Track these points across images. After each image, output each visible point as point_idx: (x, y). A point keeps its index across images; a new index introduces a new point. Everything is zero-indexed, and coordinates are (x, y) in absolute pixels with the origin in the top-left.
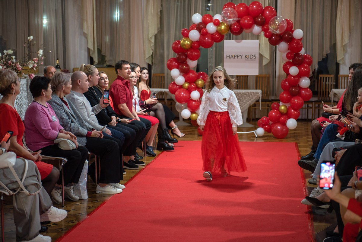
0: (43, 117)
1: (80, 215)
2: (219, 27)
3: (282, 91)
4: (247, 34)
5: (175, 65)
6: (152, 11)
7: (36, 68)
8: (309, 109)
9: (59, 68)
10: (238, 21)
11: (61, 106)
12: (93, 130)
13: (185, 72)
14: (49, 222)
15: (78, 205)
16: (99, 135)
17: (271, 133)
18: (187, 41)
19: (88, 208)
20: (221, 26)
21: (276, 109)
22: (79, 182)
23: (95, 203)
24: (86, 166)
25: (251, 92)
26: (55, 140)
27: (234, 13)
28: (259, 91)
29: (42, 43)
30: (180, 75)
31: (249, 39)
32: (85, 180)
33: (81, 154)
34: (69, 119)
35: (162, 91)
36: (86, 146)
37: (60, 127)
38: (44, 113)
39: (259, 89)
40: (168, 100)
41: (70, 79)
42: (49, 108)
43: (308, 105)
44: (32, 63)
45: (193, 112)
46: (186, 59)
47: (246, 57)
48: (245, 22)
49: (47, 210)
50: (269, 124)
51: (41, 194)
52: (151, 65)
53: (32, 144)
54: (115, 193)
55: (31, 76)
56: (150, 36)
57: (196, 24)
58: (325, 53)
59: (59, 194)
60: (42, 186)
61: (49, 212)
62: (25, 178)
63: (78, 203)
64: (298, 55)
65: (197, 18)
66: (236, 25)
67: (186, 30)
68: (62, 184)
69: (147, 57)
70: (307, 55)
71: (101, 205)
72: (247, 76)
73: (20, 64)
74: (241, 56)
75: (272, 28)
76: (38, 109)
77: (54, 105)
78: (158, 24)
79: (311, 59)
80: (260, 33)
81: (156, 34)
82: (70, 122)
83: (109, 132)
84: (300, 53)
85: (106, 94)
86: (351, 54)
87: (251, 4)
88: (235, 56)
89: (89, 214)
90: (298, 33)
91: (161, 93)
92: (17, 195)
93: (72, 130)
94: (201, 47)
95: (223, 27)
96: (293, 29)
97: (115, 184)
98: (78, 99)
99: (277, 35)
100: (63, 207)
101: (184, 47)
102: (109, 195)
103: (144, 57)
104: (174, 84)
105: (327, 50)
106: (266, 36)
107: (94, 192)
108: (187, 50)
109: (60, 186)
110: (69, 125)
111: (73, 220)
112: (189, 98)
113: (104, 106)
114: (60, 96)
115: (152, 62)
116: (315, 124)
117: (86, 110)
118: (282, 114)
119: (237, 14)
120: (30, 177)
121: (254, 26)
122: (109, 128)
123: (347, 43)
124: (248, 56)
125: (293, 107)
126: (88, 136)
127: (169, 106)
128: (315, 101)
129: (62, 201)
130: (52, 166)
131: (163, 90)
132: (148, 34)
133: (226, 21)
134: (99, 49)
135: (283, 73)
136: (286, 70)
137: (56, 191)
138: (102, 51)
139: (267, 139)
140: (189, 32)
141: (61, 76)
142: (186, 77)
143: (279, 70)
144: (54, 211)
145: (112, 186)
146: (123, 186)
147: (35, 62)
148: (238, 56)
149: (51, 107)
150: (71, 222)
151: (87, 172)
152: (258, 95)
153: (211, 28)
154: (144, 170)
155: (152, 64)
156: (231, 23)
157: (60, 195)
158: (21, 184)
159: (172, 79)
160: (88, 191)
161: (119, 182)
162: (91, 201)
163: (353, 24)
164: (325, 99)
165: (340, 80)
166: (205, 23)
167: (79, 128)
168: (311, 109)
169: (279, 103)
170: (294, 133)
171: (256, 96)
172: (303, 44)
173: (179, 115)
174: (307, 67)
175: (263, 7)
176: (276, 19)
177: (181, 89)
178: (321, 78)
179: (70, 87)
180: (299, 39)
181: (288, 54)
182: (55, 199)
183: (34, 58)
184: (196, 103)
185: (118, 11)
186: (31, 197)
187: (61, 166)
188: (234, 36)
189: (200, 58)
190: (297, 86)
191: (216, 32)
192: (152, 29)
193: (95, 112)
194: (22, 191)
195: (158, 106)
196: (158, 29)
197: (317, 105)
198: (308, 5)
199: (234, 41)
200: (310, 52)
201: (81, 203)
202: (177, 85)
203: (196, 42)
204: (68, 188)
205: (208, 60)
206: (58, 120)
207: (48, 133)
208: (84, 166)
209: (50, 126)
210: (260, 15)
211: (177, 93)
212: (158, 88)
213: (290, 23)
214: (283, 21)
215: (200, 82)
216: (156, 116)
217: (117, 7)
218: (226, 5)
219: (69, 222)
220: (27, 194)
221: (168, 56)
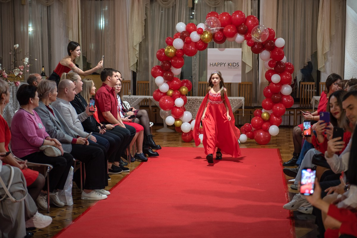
0: (30, 124)
1: (65, 221)
2: (202, 36)
3: (265, 98)
4: (230, 42)
5: (159, 73)
6: (137, 20)
7: (21, 76)
8: (291, 116)
9: (45, 75)
10: (221, 30)
11: (47, 114)
12: (78, 137)
13: (169, 80)
14: (35, 228)
15: (63, 211)
16: (84, 141)
17: (254, 139)
18: (171, 50)
19: (74, 214)
20: (205, 35)
21: (258, 116)
22: (64, 188)
23: (81, 209)
24: (71, 172)
25: (234, 99)
26: (41, 146)
27: (218, 22)
28: (242, 98)
29: (28, 51)
30: (164, 82)
31: (232, 48)
32: (70, 186)
33: (66, 161)
34: (55, 126)
35: (146, 98)
36: (71, 153)
37: (46, 134)
39: (242, 96)
40: (152, 106)
41: (56, 87)
42: (36, 116)
43: (290, 112)
44: (18, 71)
45: (177, 119)
46: (170, 66)
47: (229, 64)
48: (228, 30)
49: (32, 216)
50: (252, 130)
51: (27, 201)
52: (136, 73)
53: (17, 151)
54: (100, 199)
55: (17, 84)
56: (135, 44)
57: (180, 33)
58: (306, 61)
59: (44, 201)
60: (28, 193)
61: (35, 218)
62: (11, 185)
63: (64, 209)
64: (280, 63)
65: (181, 26)
66: (219, 34)
67: (170, 38)
68: (47, 191)
69: (132, 65)
70: (288, 63)
71: (86, 211)
72: (230, 84)
73: (6, 72)
74: (224, 64)
75: (254, 37)
76: (25, 116)
77: (40, 113)
78: (142, 32)
79: (293, 67)
80: (243, 41)
81: (140, 42)
82: (56, 129)
83: (94, 139)
84: (281, 61)
85: (92, 102)
86: (332, 62)
87: (233, 14)
88: (219, 64)
89: (74, 220)
90: (280, 42)
91: (146, 100)
92: (3, 202)
93: (57, 137)
94: (185, 55)
95: (206, 36)
96: (275, 38)
97: (100, 190)
98: (64, 107)
99: (260, 44)
100: (48, 213)
101: (169, 55)
102: (94, 201)
103: (129, 65)
104: (159, 91)
105: (308, 58)
106: (249, 44)
107: (80, 198)
108: (171, 58)
109: (46, 192)
110: (55, 132)
111: (58, 225)
112: (173, 105)
113: (90, 113)
114: (46, 103)
115: (137, 70)
116: (297, 130)
117: (72, 117)
118: (264, 121)
119: (220, 23)
120: (16, 183)
121: (237, 35)
122: (94, 135)
123: (328, 52)
124: (231, 63)
125: (275, 114)
126: (74, 143)
127: (154, 113)
128: (296, 108)
129: (47, 207)
130: (37, 173)
131: (148, 97)
132: (133, 42)
133: (209, 30)
134: (85, 56)
135: (265, 80)
136: (268, 78)
137: (42, 197)
138: (87, 58)
139: (250, 145)
140: (173, 40)
141: (47, 84)
142: (170, 85)
143: (262, 78)
144: (39, 218)
145: (97, 192)
146: (108, 192)
147: (21, 70)
148: (221, 64)
149: (37, 115)
150: (56, 228)
151: (72, 179)
152: (241, 102)
153: (195, 36)
154: (128, 176)
155: (137, 71)
156: (214, 32)
157: (46, 201)
158: (7, 191)
159: (157, 86)
160: (73, 197)
161: (104, 188)
162: (77, 207)
163: (333, 33)
164: (307, 106)
165: (322, 88)
166: (188, 32)
167: (64, 135)
168: (293, 116)
169: (262, 110)
170: (277, 140)
171: (239, 103)
172: (284, 52)
173: (163, 122)
174: (288, 75)
175: (246, 16)
176: (259, 28)
177: (165, 96)
178: (302, 85)
179: (56, 95)
180: (281, 48)
181: (270, 62)
182: (40, 205)
183: (20, 66)
184: (181, 111)
185: (103, 19)
186: (17, 204)
187: (46, 172)
188: (218, 45)
189: (184, 66)
190: (279, 93)
191: (200, 40)
192: (137, 37)
193: (81, 119)
194: (8, 198)
195: (142, 113)
196: (143, 37)
197: (298, 112)
198: (290, 15)
199: (217, 49)
200: (292, 60)
201: (67, 209)
202: (161, 93)
203: (180, 50)
204: (54, 194)
205: (193, 67)
206: (44, 127)
207: (34, 140)
208: (69, 172)
209: (36, 133)
210: (243, 24)
211: (161, 100)
212: (143, 95)
213: (273, 32)
214: (265, 30)
215: (184, 89)
216: (141, 123)
217: (102, 15)
218: (209, 14)
219: (55, 228)
220: (13, 200)
221: (152, 63)
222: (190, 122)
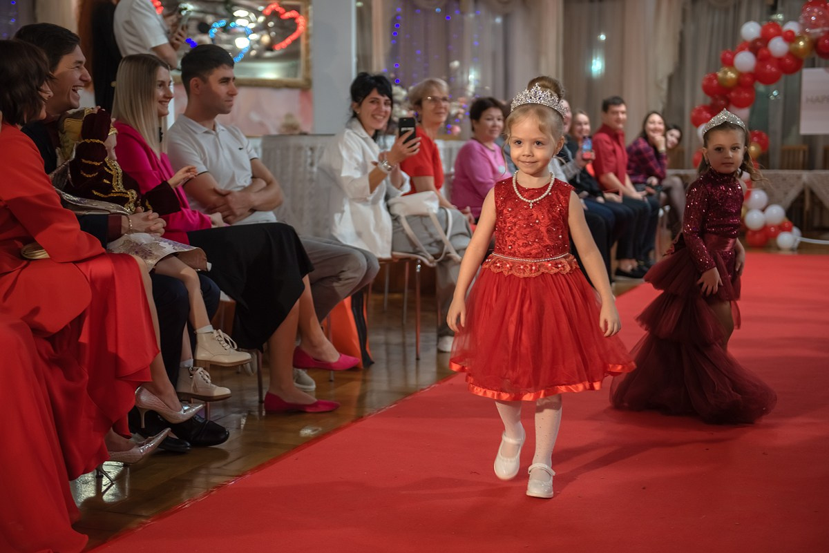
2: (793, 45)
18: (730, 73)
20: (799, 43)
27: (825, 18)
38: (483, 155)
44: (456, 106)
46: (728, 105)
55: (454, 130)
56: (659, 78)
57: (748, 42)
65: (752, 30)
67: (729, 53)
85: (587, 143)
94: (758, 84)
95: (801, 43)
101: (725, 83)
108: (730, 90)
113: (583, 163)
120: (457, 235)
132: (656, 75)
133: (807, 33)
140: (734, 55)
153: (778, 46)
156: (818, 36)
183: (459, 99)
188: (823, 61)
191: (787, 54)
192: (664, 63)
193: (567, 174)
195: (673, 182)
196: (675, 64)
199: (821, 70)
203: (749, 74)
215: (753, 148)
221: (693, 102)
222: (763, 210)
